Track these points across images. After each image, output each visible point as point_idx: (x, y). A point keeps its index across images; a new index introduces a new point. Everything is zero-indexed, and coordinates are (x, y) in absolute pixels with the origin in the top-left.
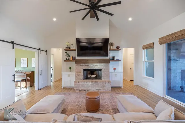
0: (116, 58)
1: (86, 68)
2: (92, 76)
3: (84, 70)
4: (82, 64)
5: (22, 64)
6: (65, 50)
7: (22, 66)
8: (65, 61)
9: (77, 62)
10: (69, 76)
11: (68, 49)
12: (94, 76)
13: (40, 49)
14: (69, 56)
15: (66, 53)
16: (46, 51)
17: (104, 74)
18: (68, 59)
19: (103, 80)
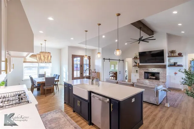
1: (146, 71)
2: (152, 77)
3: (145, 73)
4: (143, 69)
5: (112, 68)
6: (133, 59)
7: (112, 69)
8: (133, 66)
9: (140, 67)
10: (135, 76)
11: (135, 58)
12: (154, 77)
13: (119, 60)
14: (136, 63)
15: (134, 61)
16: (123, 60)
17: (161, 76)
18: (135, 65)
19: (160, 81)
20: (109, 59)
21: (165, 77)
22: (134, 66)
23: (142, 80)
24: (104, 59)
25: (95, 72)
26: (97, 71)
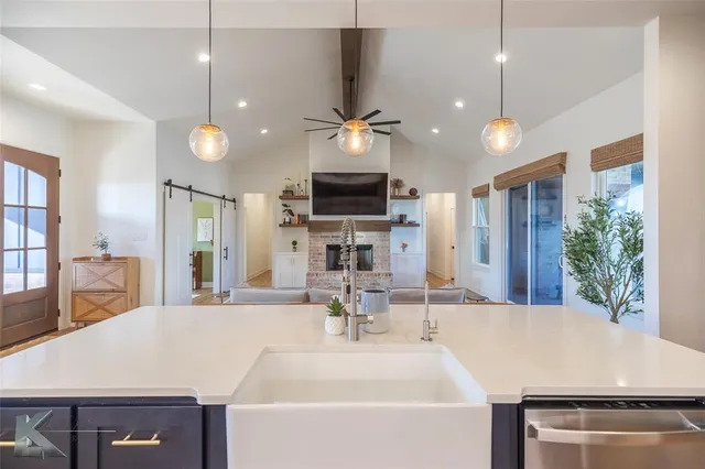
0: (409, 219)
1: (334, 242)
3: (330, 247)
4: (323, 234)
6: (280, 197)
8: (280, 226)
9: (314, 228)
10: (293, 261)
11: (288, 194)
14: (291, 213)
15: (285, 205)
16: (234, 201)
17: (376, 257)
18: (287, 220)
19: (375, 271)
20: (190, 189)
21: (386, 260)
22: (284, 225)
23: (326, 277)
24: (169, 183)
25: (107, 258)
26: (114, 251)
